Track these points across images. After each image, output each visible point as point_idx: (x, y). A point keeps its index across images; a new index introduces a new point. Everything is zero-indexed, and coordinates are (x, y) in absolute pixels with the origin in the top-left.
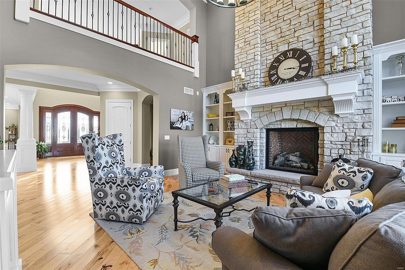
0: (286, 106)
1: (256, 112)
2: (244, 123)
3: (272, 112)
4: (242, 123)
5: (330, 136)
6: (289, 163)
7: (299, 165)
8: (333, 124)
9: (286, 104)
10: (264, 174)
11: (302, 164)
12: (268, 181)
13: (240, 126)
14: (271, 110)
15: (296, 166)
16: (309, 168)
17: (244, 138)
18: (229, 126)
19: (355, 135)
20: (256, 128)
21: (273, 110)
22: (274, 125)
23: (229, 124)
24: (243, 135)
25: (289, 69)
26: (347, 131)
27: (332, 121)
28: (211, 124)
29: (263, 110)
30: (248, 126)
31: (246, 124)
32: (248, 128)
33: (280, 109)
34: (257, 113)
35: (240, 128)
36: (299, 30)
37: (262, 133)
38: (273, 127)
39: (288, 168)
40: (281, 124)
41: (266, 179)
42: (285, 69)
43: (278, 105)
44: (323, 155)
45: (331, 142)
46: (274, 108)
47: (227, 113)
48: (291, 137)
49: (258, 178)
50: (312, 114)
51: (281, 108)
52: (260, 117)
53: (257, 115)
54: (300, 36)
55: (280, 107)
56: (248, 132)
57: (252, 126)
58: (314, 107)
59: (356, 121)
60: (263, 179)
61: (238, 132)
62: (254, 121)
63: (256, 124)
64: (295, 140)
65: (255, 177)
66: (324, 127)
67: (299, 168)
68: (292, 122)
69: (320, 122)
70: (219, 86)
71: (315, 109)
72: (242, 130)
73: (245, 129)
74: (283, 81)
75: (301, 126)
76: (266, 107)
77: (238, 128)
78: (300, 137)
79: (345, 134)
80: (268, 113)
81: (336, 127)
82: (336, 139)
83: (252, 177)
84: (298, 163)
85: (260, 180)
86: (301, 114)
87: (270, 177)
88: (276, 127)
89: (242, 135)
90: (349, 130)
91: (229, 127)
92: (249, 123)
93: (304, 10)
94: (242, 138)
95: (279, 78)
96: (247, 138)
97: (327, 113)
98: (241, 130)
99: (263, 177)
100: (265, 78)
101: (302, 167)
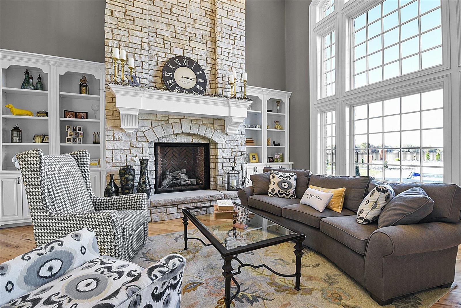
0: (185, 119)
1: (145, 120)
2: (125, 133)
3: (168, 123)
4: (121, 133)
5: (222, 152)
6: (177, 182)
7: (189, 182)
8: (224, 141)
9: (185, 116)
10: (171, 200)
11: (192, 180)
12: (175, 206)
13: (117, 136)
14: (168, 120)
15: (187, 183)
16: (197, 184)
17: (126, 155)
18: (70, 135)
19: (237, 150)
20: (146, 141)
21: (170, 121)
22: (167, 139)
23: (69, 131)
24: (123, 151)
25: (186, 79)
26: (232, 147)
27: (223, 138)
28: (16, 129)
29: (156, 119)
30: (131, 137)
31: (129, 134)
32: (132, 140)
33: (178, 120)
34: (147, 121)
35: (118, 140)
36: (194, 41)
37: (151, 147)
38: (166, 141)
39: (179, 188)
40: (176, 138)
41: (172, 205)
42: (182, 77)
43: (176, 116)
44: (216, 169)
45: (223, 156)
46: (171, 118)
47: (66, 112)
48: (174, 153)
49: (161, 207)
50: (209, 130)
51: (180, 120)
52: (152, 127)
53: (148, 124)
54: (195, 48)
55: (178, 119)
56: (133, 147)
57: (140, 138)
58: (210, 124)
59: (238, 140)
60: (169, 206)
61: (114, 146)
62: (143, 132)
63: (145, 136)
64: (178, 156)
65: (156, 207)
66: (217, 143)
67: (189, 185)
68: (188, 137)
69: (215, 139)
70: (48, 58)
71: (211, 126)
72: (121, 143)
73: (126, 142)
74: (182, 90)
75: (197, 142)
76: (160, 115)
77: (113, 140)
78: (183, 153)
79: (231, 150)
80: (163, 123)
81: (226, 144)
82: (226, 155)
83: (152, 208)
84: (187, 181)
85: (163, 208)
86: (200, 129)
87: (179, 200)
88: (170, 141)
89: (121, 151)
90: (234, 147)
91: (71, 137)
92: (135, 133)
93: (198, 23)
94: (122, 155)
95: (176, 85)
96: (131, 155)
97: (220, 131)
98: (118, 143)
99: (171, 203)
100: (155, 78)
101: (192, 184)
